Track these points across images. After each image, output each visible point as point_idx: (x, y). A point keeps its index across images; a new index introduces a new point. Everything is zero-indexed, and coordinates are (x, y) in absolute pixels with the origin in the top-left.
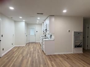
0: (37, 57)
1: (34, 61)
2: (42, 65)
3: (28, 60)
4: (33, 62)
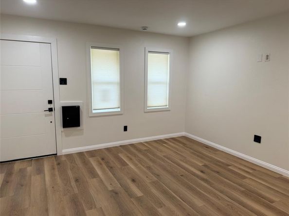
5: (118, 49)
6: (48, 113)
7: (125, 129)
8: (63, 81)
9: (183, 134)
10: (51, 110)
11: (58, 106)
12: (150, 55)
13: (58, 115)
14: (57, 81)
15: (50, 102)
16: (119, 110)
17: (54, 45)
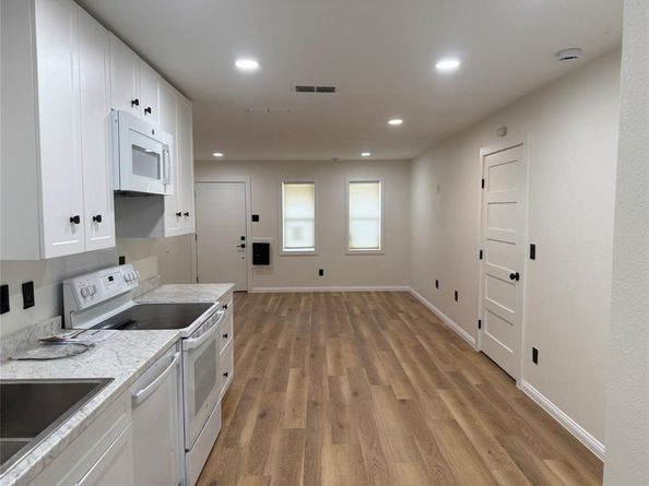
0: (291, 378)
1: (307, 360)
2: (279, 346)
3: (338, 364)
4: (312, 356)
5: (312, 183)
6: (240, 249)
7: (321, 272)
8: (255, 218)
9: (407, 288)
10: (243, 246)
11: (249, 243)
12: (351, 185)
13: (249, 250)
14: (250, 218)
15: (243, 238)
16: (313, 250)
17: (248, 183)
